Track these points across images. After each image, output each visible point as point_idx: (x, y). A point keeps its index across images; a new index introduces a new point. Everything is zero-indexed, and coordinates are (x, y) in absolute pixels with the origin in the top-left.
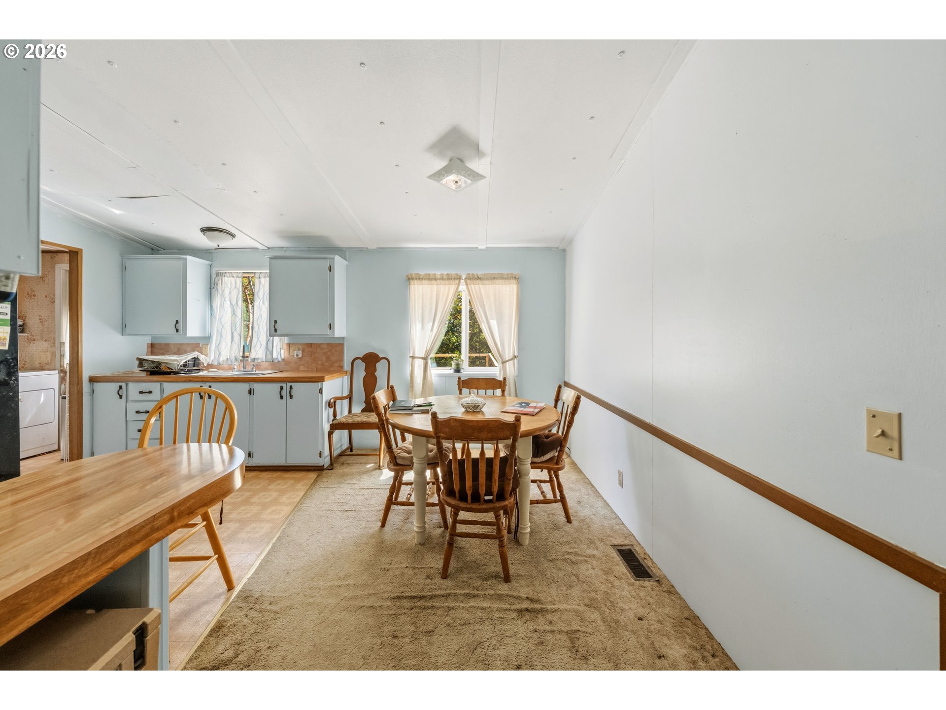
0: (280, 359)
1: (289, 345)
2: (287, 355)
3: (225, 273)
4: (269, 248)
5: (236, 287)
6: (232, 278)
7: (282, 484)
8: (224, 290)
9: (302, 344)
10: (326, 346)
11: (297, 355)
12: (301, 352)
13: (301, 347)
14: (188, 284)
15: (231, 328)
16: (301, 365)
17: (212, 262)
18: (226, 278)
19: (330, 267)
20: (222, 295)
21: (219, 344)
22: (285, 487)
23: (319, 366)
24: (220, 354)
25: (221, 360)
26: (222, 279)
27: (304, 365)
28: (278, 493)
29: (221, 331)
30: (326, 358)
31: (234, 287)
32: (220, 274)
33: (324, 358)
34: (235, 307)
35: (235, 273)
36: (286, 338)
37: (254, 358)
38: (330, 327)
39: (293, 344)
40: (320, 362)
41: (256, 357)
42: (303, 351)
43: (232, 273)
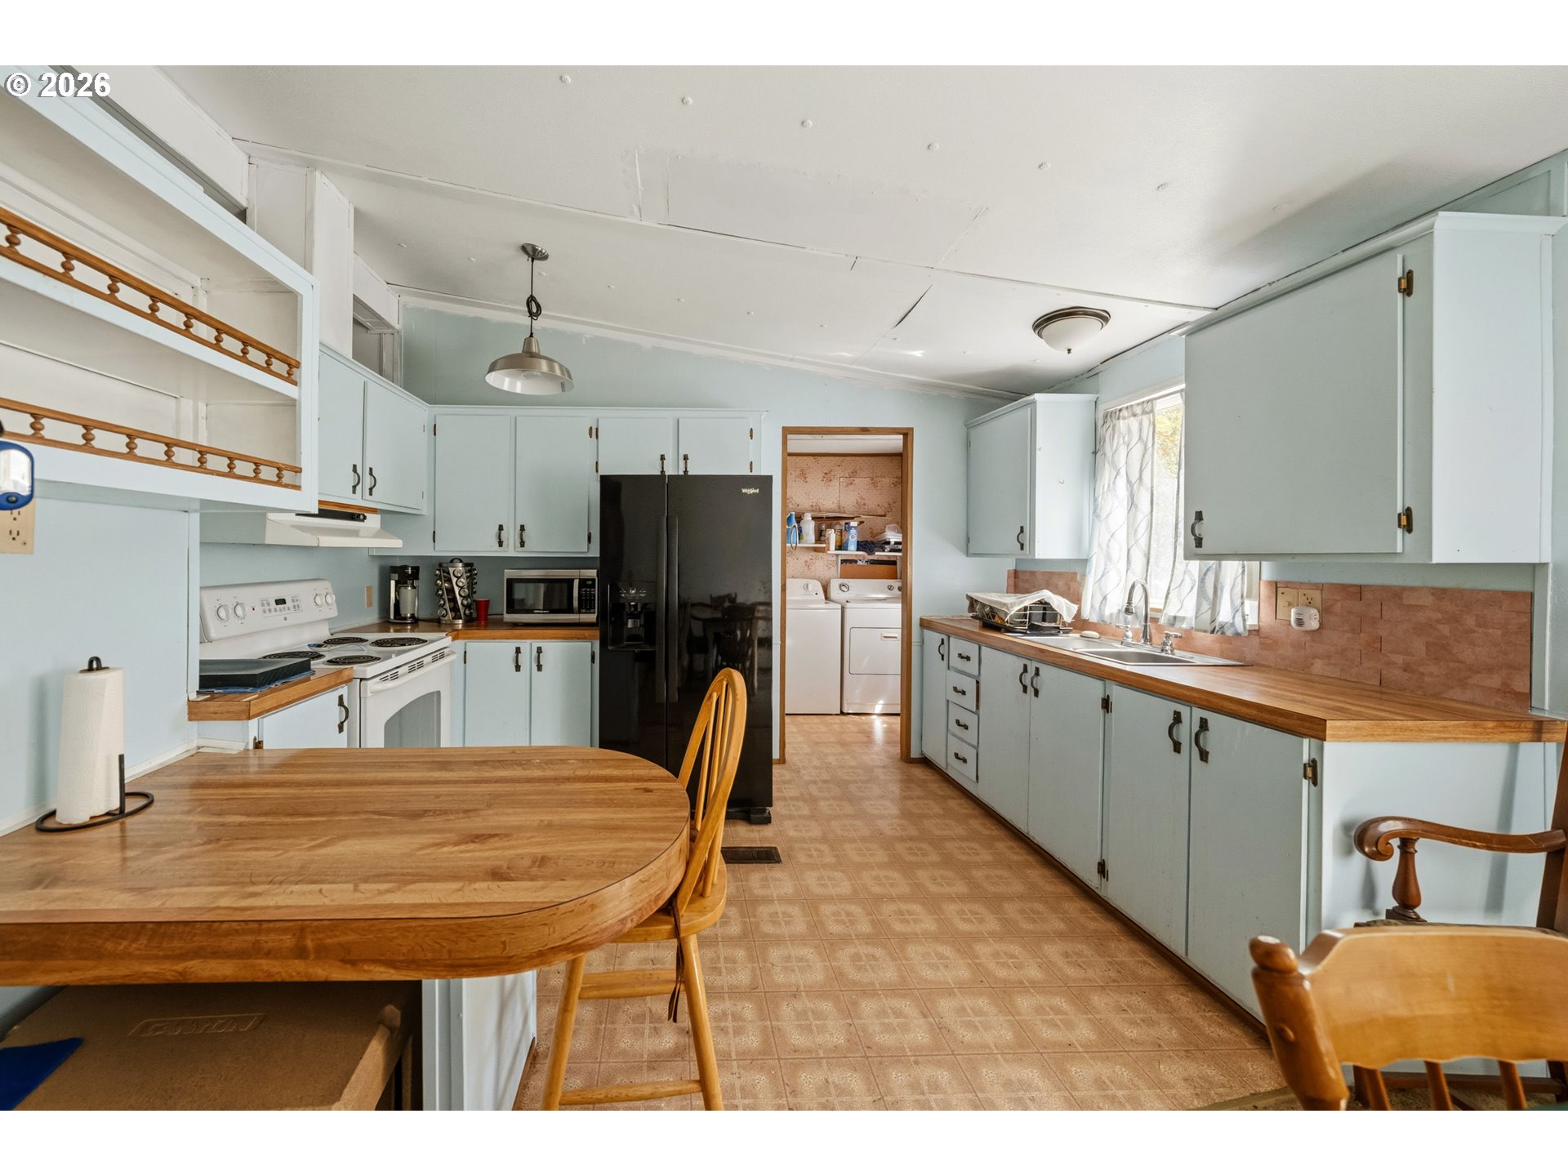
0: (1240, 629)
1: (1275, 586)
2: (1267, 619)
3: (1120, 410)
4: (1217, 309)
5: (1140, 438)
6: (1132, 418)
7: (1138, 1016)
8: (1116, 450)
9: (1320, 587)
10: (1428, 600)
11: (1300, 622)
12: (1314, 612)
13: (1316, 595)
14: (1037, 451)
15: (1128, 540)
16: (1315, 657)
17: (1097, 393)
18: (1121, 421)
19: (1409, 277)
20: (1114, 464)
21: (1103, 576)
22: (1132, 1033)
23: (1395, 674)
24: (1105, 598)
25: (1107, 612)
26: (1114, 426)
27: (1329, 657)
28: (1093, 1037)
29: (1108, 546)
30: (1428, 645)
31: (1137, 438)
32: (1111, 416)
33: (1419, 646)
34: (1135, 487)
35: (1138, 404)
36: (1266, 565)
37: (1175, 618)
38: (1407, 521)
39: (1288, 584)
40: (1399, 659)
41: (1181, 614)
42: (1325, 611)
43: (1131, 406)
